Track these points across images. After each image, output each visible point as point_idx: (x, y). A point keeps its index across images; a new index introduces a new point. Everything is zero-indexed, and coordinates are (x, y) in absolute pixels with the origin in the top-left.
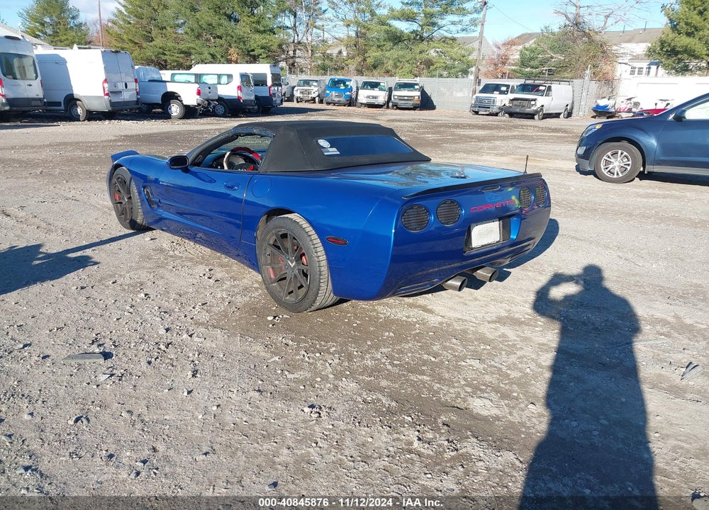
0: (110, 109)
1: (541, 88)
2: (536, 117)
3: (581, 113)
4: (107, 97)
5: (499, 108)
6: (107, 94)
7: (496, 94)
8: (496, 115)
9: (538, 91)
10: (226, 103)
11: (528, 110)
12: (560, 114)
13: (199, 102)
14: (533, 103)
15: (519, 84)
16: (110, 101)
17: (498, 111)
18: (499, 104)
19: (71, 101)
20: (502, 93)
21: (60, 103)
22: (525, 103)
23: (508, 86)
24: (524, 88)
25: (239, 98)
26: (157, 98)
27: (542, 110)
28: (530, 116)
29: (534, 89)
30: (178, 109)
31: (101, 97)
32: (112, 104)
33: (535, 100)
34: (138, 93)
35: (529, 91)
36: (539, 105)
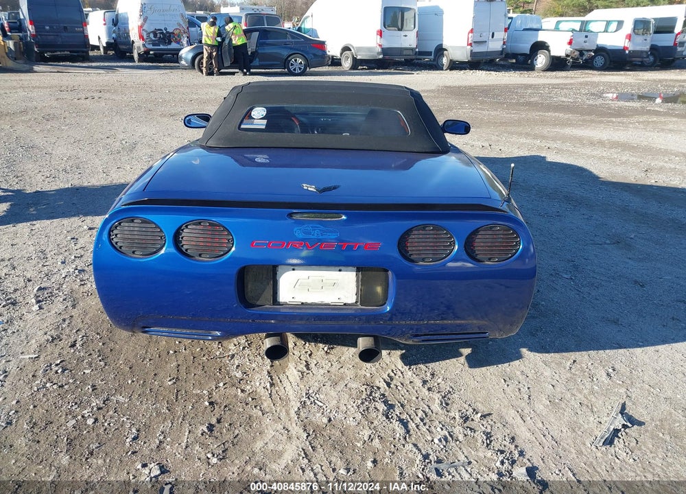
0: (470, 59)
4: (469, 47)
6: (471, 44)
10: (607, 53)
13: (568, 52)
16: (471, 51)
19: (440, 50)
21: (431, 52)
25: (625, 48)
26: (526, 48)
30: (544, 61)
31: (463, 47)
32: (473, 54)
34: (504, 43)
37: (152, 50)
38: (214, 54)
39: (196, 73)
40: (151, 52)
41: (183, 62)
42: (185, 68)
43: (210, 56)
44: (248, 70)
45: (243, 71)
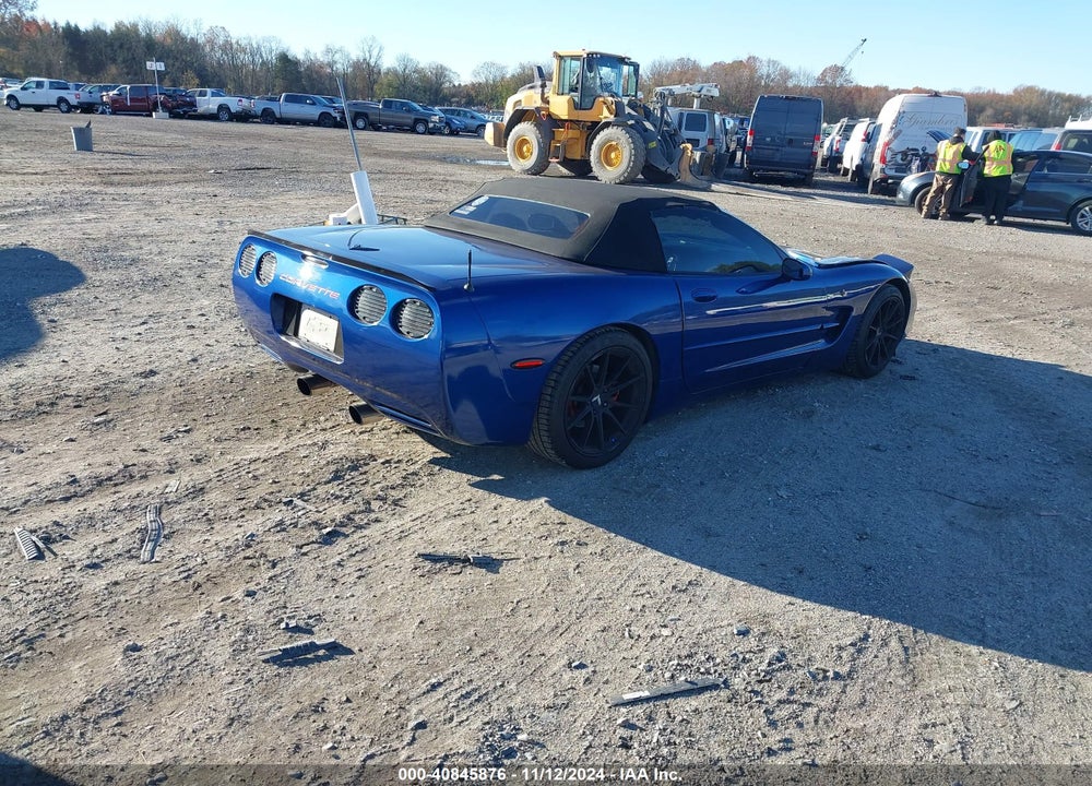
37: (891, 178)
38: (948, 187)
39: (914, 212)
40: (890, 181)
41: (900, 196)
42: (902, 205)
43: (941, 190)
44: (999, 218)
45: (988, 218)
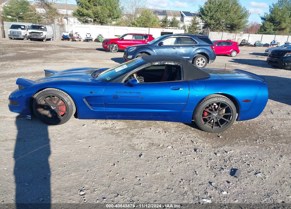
1: (42, 27)
2: (44, 40)
3: (57, 38)
5: (24, 36)
7: (19, 30)
8: (23, 39)
9: (41, 29)
11: (40, 37)
12: (50, 39)
14: (41, 34)
15: (31, 25)
17: (23, 38)
18: (23, 34)
20: (22, 29)
22: (38, 34)
23: (24, 26)
24: (34, 27)
27: (45, 37)
28: (41, 40)
29: (39, 28)
33: (42, 33)
35: (37, 29)
36: (44, 35)
